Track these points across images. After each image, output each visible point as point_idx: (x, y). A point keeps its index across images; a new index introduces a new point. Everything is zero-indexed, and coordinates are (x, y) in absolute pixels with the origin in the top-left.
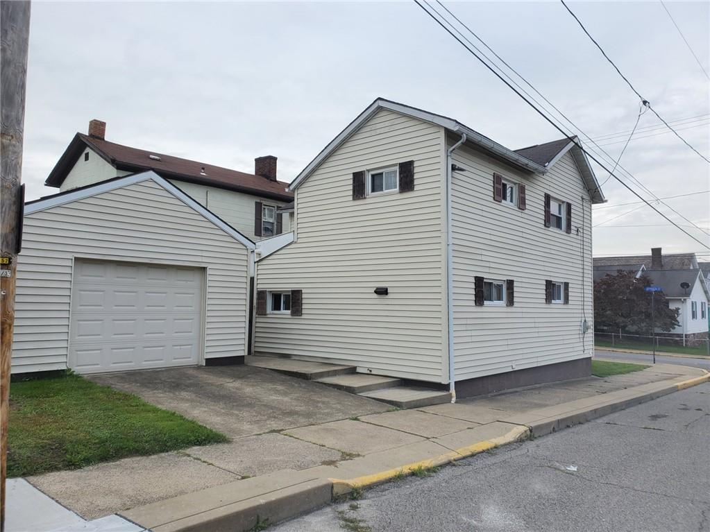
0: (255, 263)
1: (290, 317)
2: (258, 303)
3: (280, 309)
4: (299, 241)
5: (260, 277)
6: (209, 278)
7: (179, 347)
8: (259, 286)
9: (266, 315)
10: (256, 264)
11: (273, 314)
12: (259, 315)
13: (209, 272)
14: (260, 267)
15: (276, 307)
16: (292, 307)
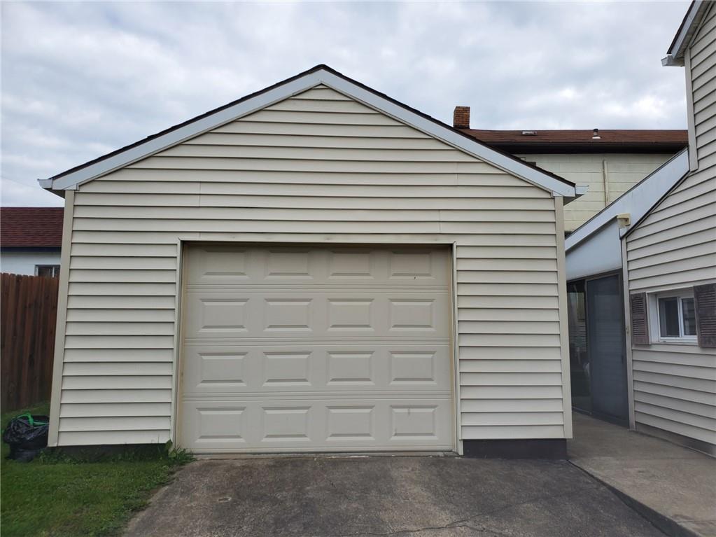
0: (621, 239)
1: (697, 350)
2: (633, 320)
3: (676, 334)
4: (704, 165)
5: (632, 266)
6: (459, 266)
7: (406, 410)
8: (634, 286)
9: (648, 345)
10: (624, 241)
11: (666, 344)
12: (637, 345)
13: (457, 253)
14: (631, 247)
15: (670, 328)
16: (701, 327)
